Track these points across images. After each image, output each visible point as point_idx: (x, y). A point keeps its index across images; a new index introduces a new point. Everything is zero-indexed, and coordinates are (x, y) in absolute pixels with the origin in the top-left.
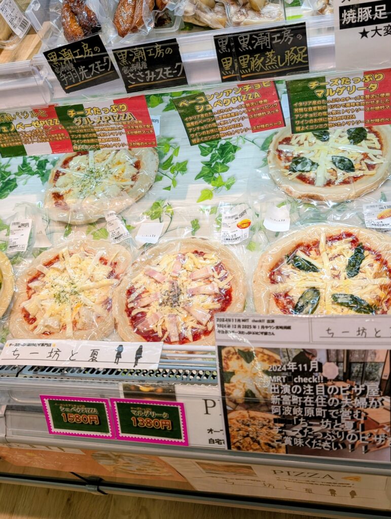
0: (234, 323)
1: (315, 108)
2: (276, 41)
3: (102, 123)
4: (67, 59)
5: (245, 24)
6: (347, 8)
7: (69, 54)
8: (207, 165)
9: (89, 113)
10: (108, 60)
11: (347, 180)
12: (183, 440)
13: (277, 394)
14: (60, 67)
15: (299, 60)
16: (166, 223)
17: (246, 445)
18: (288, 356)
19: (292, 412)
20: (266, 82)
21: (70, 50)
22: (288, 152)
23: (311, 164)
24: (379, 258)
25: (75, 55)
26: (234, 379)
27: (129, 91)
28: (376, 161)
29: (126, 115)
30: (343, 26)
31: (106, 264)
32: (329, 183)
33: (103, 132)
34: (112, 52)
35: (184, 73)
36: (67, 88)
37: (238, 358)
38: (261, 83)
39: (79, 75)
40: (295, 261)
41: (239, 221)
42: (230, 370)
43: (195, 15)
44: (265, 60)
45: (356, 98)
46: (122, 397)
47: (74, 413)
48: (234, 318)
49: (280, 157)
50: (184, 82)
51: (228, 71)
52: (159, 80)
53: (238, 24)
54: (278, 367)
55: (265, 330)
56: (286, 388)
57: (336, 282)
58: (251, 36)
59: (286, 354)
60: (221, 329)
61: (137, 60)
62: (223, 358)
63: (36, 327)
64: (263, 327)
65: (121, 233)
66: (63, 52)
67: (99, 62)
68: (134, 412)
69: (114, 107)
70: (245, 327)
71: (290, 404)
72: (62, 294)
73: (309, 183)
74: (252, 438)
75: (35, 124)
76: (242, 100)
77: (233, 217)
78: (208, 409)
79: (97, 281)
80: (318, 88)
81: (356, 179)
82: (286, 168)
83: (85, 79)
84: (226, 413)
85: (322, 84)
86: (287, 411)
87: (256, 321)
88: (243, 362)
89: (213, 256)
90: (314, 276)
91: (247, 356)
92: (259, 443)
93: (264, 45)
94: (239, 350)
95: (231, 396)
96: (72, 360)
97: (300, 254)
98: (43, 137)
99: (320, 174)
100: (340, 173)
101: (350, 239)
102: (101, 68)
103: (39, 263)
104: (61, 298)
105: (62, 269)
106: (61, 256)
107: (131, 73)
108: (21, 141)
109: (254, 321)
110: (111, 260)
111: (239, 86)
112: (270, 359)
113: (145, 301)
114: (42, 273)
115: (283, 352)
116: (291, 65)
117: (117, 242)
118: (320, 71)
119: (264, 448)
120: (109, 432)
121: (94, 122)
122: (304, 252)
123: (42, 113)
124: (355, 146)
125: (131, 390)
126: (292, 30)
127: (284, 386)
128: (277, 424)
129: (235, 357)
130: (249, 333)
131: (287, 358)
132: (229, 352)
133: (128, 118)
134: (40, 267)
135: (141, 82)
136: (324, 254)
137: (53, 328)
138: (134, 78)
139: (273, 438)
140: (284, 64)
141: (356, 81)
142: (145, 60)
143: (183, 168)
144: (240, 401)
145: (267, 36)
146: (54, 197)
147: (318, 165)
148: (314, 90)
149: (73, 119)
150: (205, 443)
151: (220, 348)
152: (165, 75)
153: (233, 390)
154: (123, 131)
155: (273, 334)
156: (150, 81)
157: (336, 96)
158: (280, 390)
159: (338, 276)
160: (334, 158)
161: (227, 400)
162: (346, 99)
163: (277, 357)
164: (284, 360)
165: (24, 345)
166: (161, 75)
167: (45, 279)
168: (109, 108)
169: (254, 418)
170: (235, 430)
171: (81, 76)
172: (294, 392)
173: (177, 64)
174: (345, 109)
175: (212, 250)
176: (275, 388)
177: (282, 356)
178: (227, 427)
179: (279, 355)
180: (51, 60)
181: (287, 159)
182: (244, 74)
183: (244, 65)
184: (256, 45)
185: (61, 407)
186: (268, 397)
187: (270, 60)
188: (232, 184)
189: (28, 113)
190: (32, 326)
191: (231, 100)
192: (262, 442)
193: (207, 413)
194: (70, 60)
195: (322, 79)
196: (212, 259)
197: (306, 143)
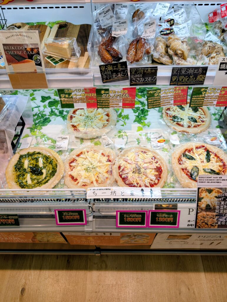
0: (206, 179)
1: (200, 98)
2: (195, 72)
3: (114, 97)
4: (109, 69)
5: (182, 64)
6: (223, 63)
7: (111, 67)
8: (137, 117)
9: (111, 92)
10: (127, 72)
11: (195, 126)
12: (177, 226)
13: (219, 205)
14: (104, 72)
15: (201, 80)
16: (125, 140)
17: (202, 226)
18: (226, 191)
19: (223, 212)
20: (185, 87)
21: (112, 66)
22: (170, 114)
23: (180, 119)
24: (216, 155)
25: (114, 68)
26: (203, 200)
27: (131, 85)
28: (204, 120)
29: (126, 95)
30: (220, 70)
31: (104, 156)
32: (189, 127)
33: (112, 101)
34: (129, 69)
35: (156, 81)
36: (104, 81)
37: (206, 192)
38: (183, 87)
39: (112, 76)
40: (186, 156)
41: (158, 140)
42: (202, 197)
43: (159, 58)
44: (189, 79)
45: (216, 96)
46: (154, 209)
47: (130, 217)
48: (206, 177)
49: (167, 115)
50: (155, 84)
51: (173, 81)
52: (145, 82)
53: (179, 64)
54: (221, 195)
55: (218, 181)
56: (223, 203)
57: (203, 164)
58: (187, 69)
59: (225, 190)
60: (200, 181)
61: (139, 73)
62: (199, 192)
63: (78, 183)
64: (217, 180)
65: (110, 143)
66: (108, 66)
67: (123, 72)
68: (158, 215)
69: (122, 91)
70: (210, 180)
71: (223, 209)
72: (88, 168)
73: (182, 126)
74: (205, 223)
75: (82, 95)
76: (173, 93)
77: (155, 138)
78: (190, 212)
79: (103, 163)
80: (204, 91)
81: (199, 125)
82: (171, 120)
83: (114, 78)
84: (197, 213)
85: (206, 90)
86: (221, 211)
87: (215, 178)
88: (207, 193)
89: (150, 153)
90: (195, 162)
91: (210, 191)
92: (208, 225)
93: (191, 73)
94: (206, 189)
95: (201, 207)
96: (123, 195)
97: (187, 153)
98: (84, 101)
99: (185, 122)
100: (192, 123)
101: (204, 148)
102: (123, 75)
103: (73, 155)
104: (88, 170)
105: (85, 158)
106: (83, 152)
107: (134, 78)
108: (73, 102)
109: (214, 178)
110: (106, 154)
111: (175, 87)
112: (218, 192)
113: (127, 171)
114: (76, 160)
115: (224, 189)
116: (198, 82)
117: (107, 147)
118: (208, 85)
119: (209, 226)
120: (144, 224)
121: (111, 96)
122: (188, 152)
123: (88, 91)
124: (195, 113)
125: (158, 206)
126: (203, 69)
127: (222, 202)
128: (216, 217)
129: (205, 191)
130: (212, 182)
131: (225, 191)
132: (202, 190)
133: (126, 96)
134: (74, 157)
135: (137, 82)
136: (196, 154)
137: (88, 183)
138: (135, 80)
139: (214, 222)
140: (195, 81)
141: (218, 90)
142: (142, 73)
143: (127, 117)
144: (204, 209)
145: (193, 70)
146: (72, 127)
147: (183, 120)
148: (202, 92)
149: (103, 94)
150: (186, 226)
151: (199, 189)
152: (148, 80)
153: (202, 204)
154: (122, 101)
155: (221, 182)
156: (141, 82)
157: (209, 95)
158: (220, 203)
159: (203, 162)
160: (189, 117)
161: (198, 208)
162: (212, 96)
163: (221, 191)
164: (223, 192)
165: (97, 190)
166: (146, 80)
167: (77, 162)
168: (120, 91)
169: (208, 215)
170: (199, 220)
171: (112, 77)
172: (225, 204)
173: (155, 77)
174: (211, 100)
175: (149, 151)
176: (218, 203)
177: (223, 190)
178: (196, 219)
179: (222, 190)
180: (102, 69)
181: (170, 116)
182: (179, 83)
183: (180, 80)
184: (188, 73)
185: (125, 215)
186: (215, 206)
187: (191, 79)
188: (150, 125)
189: (82, 90)
190: (76, 183)
191: (169, 92)
192: (209, 224)
193: (189, 214)
194: (110, 70)
195: (207, 88)
196: (150, 155)
197: (176, 111)
